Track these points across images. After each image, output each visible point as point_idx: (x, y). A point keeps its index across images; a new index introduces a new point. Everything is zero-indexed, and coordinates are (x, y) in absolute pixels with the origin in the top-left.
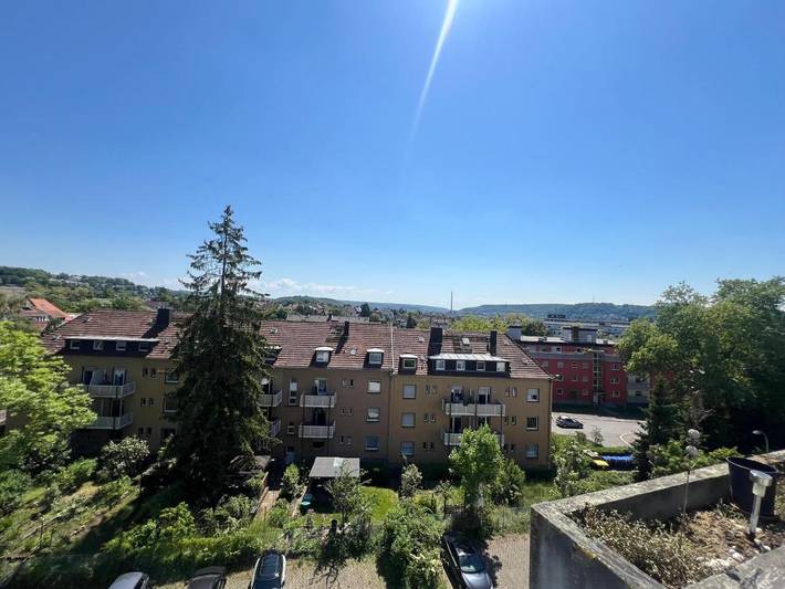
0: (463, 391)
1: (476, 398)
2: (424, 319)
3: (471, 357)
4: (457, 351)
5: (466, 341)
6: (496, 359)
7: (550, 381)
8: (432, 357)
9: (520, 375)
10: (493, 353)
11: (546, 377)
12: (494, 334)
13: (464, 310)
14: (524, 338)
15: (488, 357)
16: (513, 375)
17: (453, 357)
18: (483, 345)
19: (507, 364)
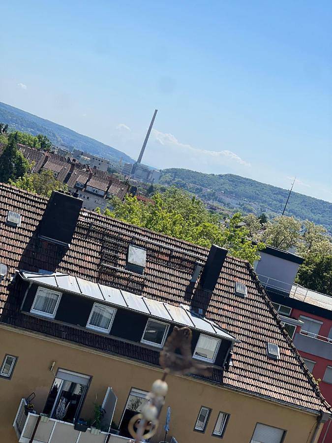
0: (85, 389)
1: (115, 416)
2: (52, 167)
3: (135, 302)
4: (105, 276)
5: (138, 256)
6: (201, 324)
7: (319, 416)
8: (27, 275)
9: (250, 384)
10: (199, 307)
11: (316, 404)
12: (218, 257)
13: (175, 172)
14: (300, 293)
15: (181, 315)
16: (230, 378)
17: (89, 289)
18: (180, 280)
19: (225, 346)
